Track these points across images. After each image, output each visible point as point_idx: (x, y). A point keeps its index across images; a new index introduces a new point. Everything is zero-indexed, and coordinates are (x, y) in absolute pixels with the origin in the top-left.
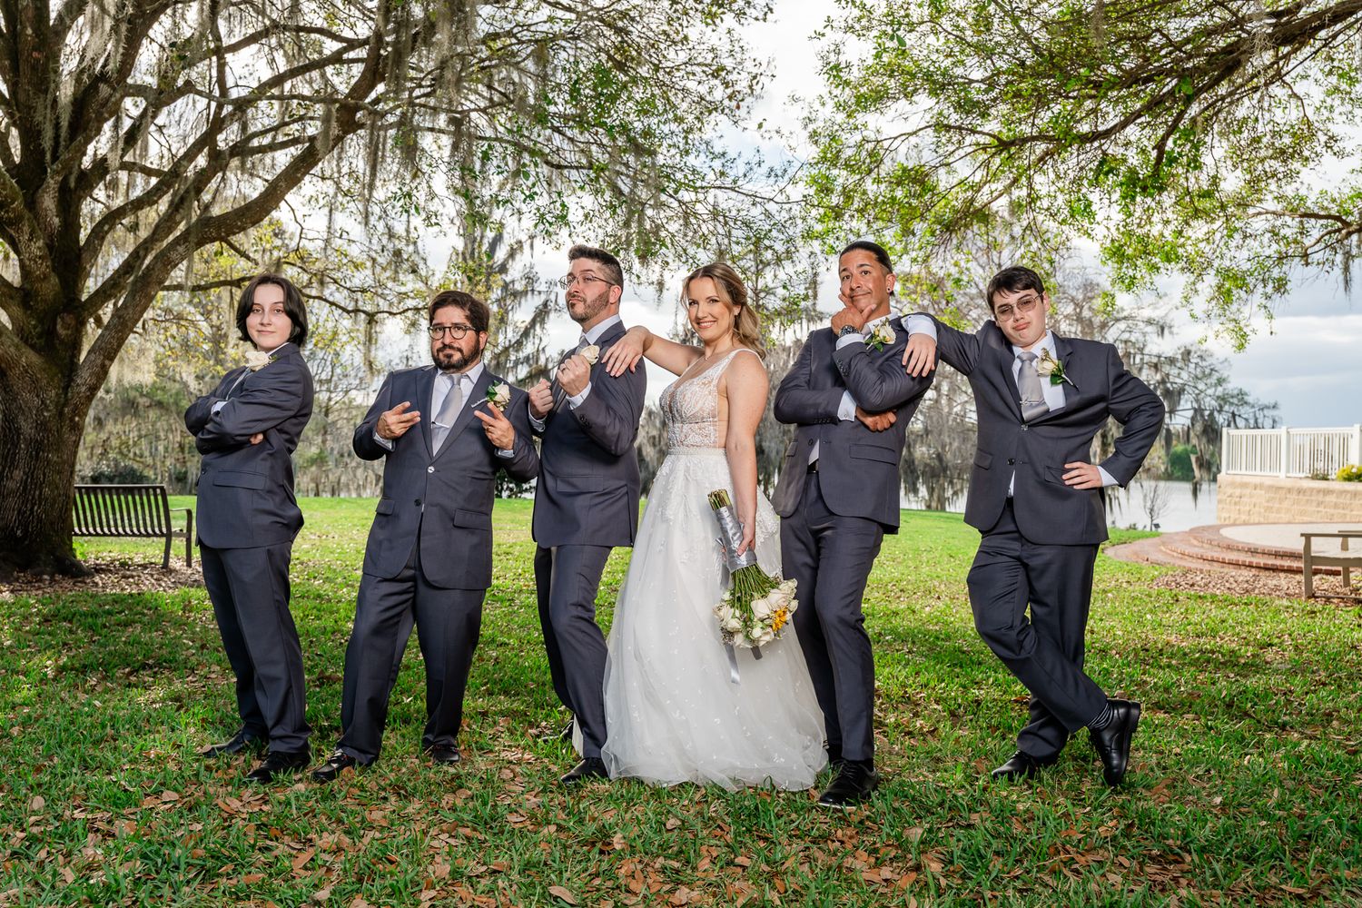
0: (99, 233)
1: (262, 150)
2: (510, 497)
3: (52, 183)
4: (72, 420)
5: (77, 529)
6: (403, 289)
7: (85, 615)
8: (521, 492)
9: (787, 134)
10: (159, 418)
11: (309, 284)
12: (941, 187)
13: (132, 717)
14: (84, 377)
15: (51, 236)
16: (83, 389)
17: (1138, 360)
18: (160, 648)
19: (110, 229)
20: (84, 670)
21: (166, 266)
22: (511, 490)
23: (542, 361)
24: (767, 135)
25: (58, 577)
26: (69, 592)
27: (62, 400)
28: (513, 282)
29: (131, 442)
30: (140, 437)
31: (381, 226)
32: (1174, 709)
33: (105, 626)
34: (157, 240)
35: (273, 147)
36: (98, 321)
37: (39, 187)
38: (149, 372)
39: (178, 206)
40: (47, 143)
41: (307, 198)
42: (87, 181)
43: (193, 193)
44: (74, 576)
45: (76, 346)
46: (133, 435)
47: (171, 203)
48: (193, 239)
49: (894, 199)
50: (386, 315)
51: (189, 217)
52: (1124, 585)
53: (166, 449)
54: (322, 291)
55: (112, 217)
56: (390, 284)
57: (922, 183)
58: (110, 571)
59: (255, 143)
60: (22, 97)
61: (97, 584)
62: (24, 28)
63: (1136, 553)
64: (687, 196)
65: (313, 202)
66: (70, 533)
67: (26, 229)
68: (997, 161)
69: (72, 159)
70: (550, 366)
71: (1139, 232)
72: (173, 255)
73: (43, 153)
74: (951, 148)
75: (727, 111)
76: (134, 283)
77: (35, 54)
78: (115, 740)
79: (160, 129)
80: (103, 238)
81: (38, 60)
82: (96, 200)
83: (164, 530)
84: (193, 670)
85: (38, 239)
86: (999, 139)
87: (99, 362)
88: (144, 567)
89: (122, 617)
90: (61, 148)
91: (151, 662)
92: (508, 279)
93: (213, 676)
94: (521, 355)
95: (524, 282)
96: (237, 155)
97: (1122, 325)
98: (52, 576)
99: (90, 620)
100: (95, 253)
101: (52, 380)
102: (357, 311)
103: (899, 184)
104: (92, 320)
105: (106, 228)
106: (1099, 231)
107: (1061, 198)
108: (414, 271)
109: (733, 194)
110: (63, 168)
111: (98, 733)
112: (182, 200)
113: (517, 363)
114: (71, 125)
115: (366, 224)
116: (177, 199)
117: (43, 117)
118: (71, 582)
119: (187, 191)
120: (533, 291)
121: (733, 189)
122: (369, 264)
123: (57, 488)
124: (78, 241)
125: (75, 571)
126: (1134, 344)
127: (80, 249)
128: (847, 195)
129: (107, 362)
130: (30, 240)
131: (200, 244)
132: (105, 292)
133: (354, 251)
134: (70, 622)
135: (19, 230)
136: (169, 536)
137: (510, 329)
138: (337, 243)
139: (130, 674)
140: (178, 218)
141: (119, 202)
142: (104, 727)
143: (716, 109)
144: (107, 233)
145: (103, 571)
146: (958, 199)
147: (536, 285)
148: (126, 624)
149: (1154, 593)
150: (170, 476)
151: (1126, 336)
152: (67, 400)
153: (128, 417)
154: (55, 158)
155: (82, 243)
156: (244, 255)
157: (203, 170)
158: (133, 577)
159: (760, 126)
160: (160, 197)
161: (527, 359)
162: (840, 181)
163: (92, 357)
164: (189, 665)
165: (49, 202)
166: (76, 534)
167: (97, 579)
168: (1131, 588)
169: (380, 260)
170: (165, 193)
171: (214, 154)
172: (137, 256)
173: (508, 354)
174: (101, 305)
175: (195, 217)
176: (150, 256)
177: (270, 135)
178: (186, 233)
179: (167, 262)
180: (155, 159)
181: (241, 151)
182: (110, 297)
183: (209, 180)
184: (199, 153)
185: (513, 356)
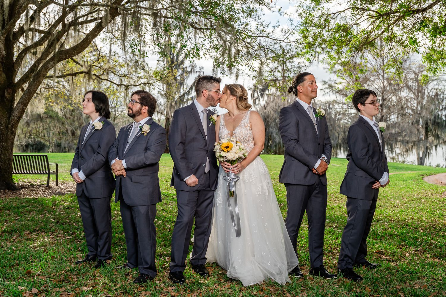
0: (21, 57)
1: (82, 23)
3: (2, 37)
4: (11, 130)
5: (14, 171)
6: (140, 75)
7: (14, 208)
9: (290, 14)
10: (50, 122)
11: (103, 74)
12: (355, 33)
13: (26, 255)
14: (16, 113)
15: (2, 59)
16: (16, 118)
17: (441, 97)
18: (41, 223)
19: (25, 55)
20: (11, 233)
21: (46, 70)
24: (282, 14)
25: (7, 191)
26: (10, 198)
27: (8, 122)
28: (186, 67)
29: (40, 131)
30: (44, 129)
31: (130, 51)
32: (443, 257)
33: (22, 213)
34: (43, 59)
35: (86, 22)
36: (23, 90)
38: (43, 108)
39: (51, 46)
41: (102, 39)
42: (16, 36)
43: (56, 41)
44: (13, 190)
45: (13, 101)
46: (41, 128)
47: (48, 45)
48: (56, 59)
49: (334, 38)
50: (133, 86)
51: (55, 49)
52: (430, 195)
53: (53, 134)
54: (108, 77)
55: (26, 50)
56: (134, 73)
57: (346, 32)
58: (27, 188)
59: (80, 20)
61: (21, 194)
63: (436, 180)
64: (248, 40)
65: (104, 41)
66: (11, 173)
68: (378, 22)
69: (9, 28)
71: (438, 49)
72: (49, 66)
74: (359, 16)
75: (266, 4)
76: (34, 76)
78: (18, 265)
79: (45, 14)
80: (22, 59)
82: (20, 43)
83: (47, 171)
84: (53, 232)
86: (378, 13)
87: (21, 107)
88: (40, 186)
89: (29, 208)
90: (5, 25)
91: (37, 229)
92: (184, 67)
93: (60, 235)
94: (190, 97)
95: (190, 68)
96: (73, 25)
97: (435, 82)
98: (4, 190)
99: (16, 210)
100: (20, 65)
101: (4, 114)
102: (121, 85)
103: (337, 32)
104: (20, 89)
105: (23, 55)
106: (422, 50)
107: (405, 36)
108: (143, 69)
109: (267, 39)
110: (6, 32)
111: (12, 262)
112: (52, 43)
113: (188, 100)
114: (9, 15)
115: (124, 51)
116: (50, 43)
118: (11, 193)
119: (54, 40)
120: (194, 71)
121: (267, 37)
122: (126, 65)
123: (6, 156)
124: (13, 60)
125: (12, 188)
126: (440, 90)
127: (14, 63)
128: (315, 37)
129: (24, 107)
131: (59, 61)
132: (23, 80)
133: (121, 60)
134: (9, 211)
136: (49, 174)
137: (185, 87)
138: (113, 57)
139: (29, 234)
140: (51, 50)
141: (29, 43)
142: (14, 260)
143: (262, 4)
144: (24, 56)
145: (24, 188)
146: (362, 37)
147: (195, 69)
148: (30, 212)
149: (442, 200)
150: (55, 144)
151: (436, 87)
152: (9, 122)
153: (39, 122)
154: (3, 28)
155: (14, 61)
156: (77, 63)
157: (59, 31)
158: (35, 190)
159: (280, 10)
160: (44, 42)
162: (313, 31)
163: (19, 105)
164: (52, 230)
166: (14, 173)
167: (21, 192)
168: (432, 197)
169: (130, 64)
170: (46, 41)
171: (64, 25)
172: (35, 66)
173: (184, 97)
174: (23, 84)
175: (57, 50)
176: (40, 66)
177: (85, 17)
178: (54, 57)
179: (46, 68)
180: (43, 26)
181: (75, 23)
182: (25, 82)
183: (62, 35)
184: (59, 24)
185: (186, 97)
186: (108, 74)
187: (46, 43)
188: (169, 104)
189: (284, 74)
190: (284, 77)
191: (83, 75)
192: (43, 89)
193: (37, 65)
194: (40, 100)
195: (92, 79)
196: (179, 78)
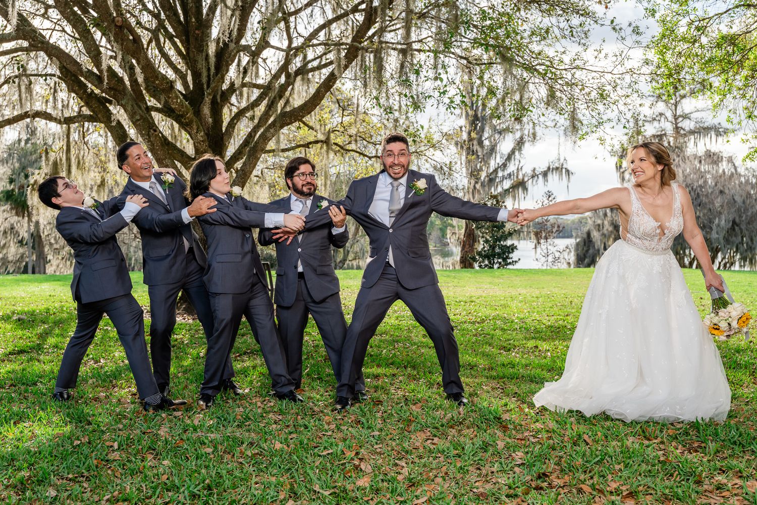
0: (232, 124)
1: (313, 70)
2: (499, 268)
3: (207, 100)
8: (507, 264)
11: (350, 143)
15: (208, 129)
19: (238, 122)
21: (264, 140)
22: (500, 263)
23: (520, 177)
34: (260, 126)
35: (319, 68)
37: (201, 102)
39: (271, 106)
40: (204, 80)
42: (225, 96)
43: (278, 98)
47: (267, 105)
48: (278, 125)
51: (277, 110)
54: (356, 146)
55: (241, 113)
59: (310, 66)
60: (191, 55)
62: (191, 18)
67: (195, 127)
69: (216, 86)
70: (526, 179)
72: (268, 135)
73: (203, 85)
76: (249, 151)
77: (197, 32)
79: (264, 60)
80: (234, 127)
81: (198, 35)
82: (231, 104)
85: (201, 131)
90: (211, 81)
94: (506, 173)
96: (300, 74)
100: (231, 135)
104: (233, 171)
105: (235, 121)
110: (213, 91)
112: (273, 103)
113: (504, 178)
116: (270, 102)
117: (201, 65)
119: (275, 98)
124: (222, 131)
127: (223, 134)
130: (197, 132)
131: (282, 127)
135: (191, 128)
137: (498, 156)
140: (271, 113)
141: (244, 104)
144: (236, 124)
154: (208, 87)
155: (224, 131)
156: (311, 128)
157: (282, 85)
160: (262, 101)
161: (510, 175)
165: (206, 110)
170: (265, 99)
171: (288, 76)
172: (251, 136)
173: (497, 173)
174: (235, 163)
175: (279, 112)
176: (258, 136)
177: (318, 61)
178: (275, 121)
179: (265, 138)
180: (263, 78)
181: (303, 71)
182: (238, 160)
183: (286, 90)
184: (282, 73)
185: (500, 174)
186: (356, 141)
187: (265, 103)
188: (472, 186)
189: (676, 124)
190: (677, 129)
191: (319, 145)
192: (266, 170)
193: (253, 134)
194: (261, 187)
195: (332, 150)
196: (487, 143)
